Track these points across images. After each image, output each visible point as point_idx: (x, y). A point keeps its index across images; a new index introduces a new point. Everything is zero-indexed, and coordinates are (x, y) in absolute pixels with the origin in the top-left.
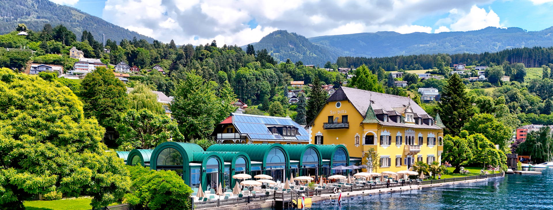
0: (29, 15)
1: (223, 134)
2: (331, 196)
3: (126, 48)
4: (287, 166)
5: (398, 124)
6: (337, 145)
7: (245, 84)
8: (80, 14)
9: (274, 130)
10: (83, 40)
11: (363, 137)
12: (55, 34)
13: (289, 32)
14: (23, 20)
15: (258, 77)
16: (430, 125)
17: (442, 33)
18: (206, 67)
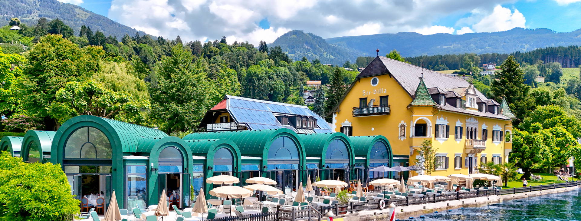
0: (31, 13)
1: (214, 124)
2: (375, 214)
3: (128, 44)
4: (301, 165)
5: (458, 109)
6: (376, 136)
7: (257, 83)
8: (85, 13)
9: (284, 120)
10: (81, 35)
11: (411, 125)
12: (51, 28)
13: (305, 32)
14: (23, 18)
15: (271, 76)
16: (496, 113)
17: (466, 34)
18: (214, 65)
